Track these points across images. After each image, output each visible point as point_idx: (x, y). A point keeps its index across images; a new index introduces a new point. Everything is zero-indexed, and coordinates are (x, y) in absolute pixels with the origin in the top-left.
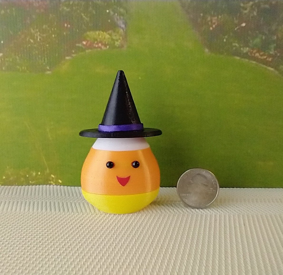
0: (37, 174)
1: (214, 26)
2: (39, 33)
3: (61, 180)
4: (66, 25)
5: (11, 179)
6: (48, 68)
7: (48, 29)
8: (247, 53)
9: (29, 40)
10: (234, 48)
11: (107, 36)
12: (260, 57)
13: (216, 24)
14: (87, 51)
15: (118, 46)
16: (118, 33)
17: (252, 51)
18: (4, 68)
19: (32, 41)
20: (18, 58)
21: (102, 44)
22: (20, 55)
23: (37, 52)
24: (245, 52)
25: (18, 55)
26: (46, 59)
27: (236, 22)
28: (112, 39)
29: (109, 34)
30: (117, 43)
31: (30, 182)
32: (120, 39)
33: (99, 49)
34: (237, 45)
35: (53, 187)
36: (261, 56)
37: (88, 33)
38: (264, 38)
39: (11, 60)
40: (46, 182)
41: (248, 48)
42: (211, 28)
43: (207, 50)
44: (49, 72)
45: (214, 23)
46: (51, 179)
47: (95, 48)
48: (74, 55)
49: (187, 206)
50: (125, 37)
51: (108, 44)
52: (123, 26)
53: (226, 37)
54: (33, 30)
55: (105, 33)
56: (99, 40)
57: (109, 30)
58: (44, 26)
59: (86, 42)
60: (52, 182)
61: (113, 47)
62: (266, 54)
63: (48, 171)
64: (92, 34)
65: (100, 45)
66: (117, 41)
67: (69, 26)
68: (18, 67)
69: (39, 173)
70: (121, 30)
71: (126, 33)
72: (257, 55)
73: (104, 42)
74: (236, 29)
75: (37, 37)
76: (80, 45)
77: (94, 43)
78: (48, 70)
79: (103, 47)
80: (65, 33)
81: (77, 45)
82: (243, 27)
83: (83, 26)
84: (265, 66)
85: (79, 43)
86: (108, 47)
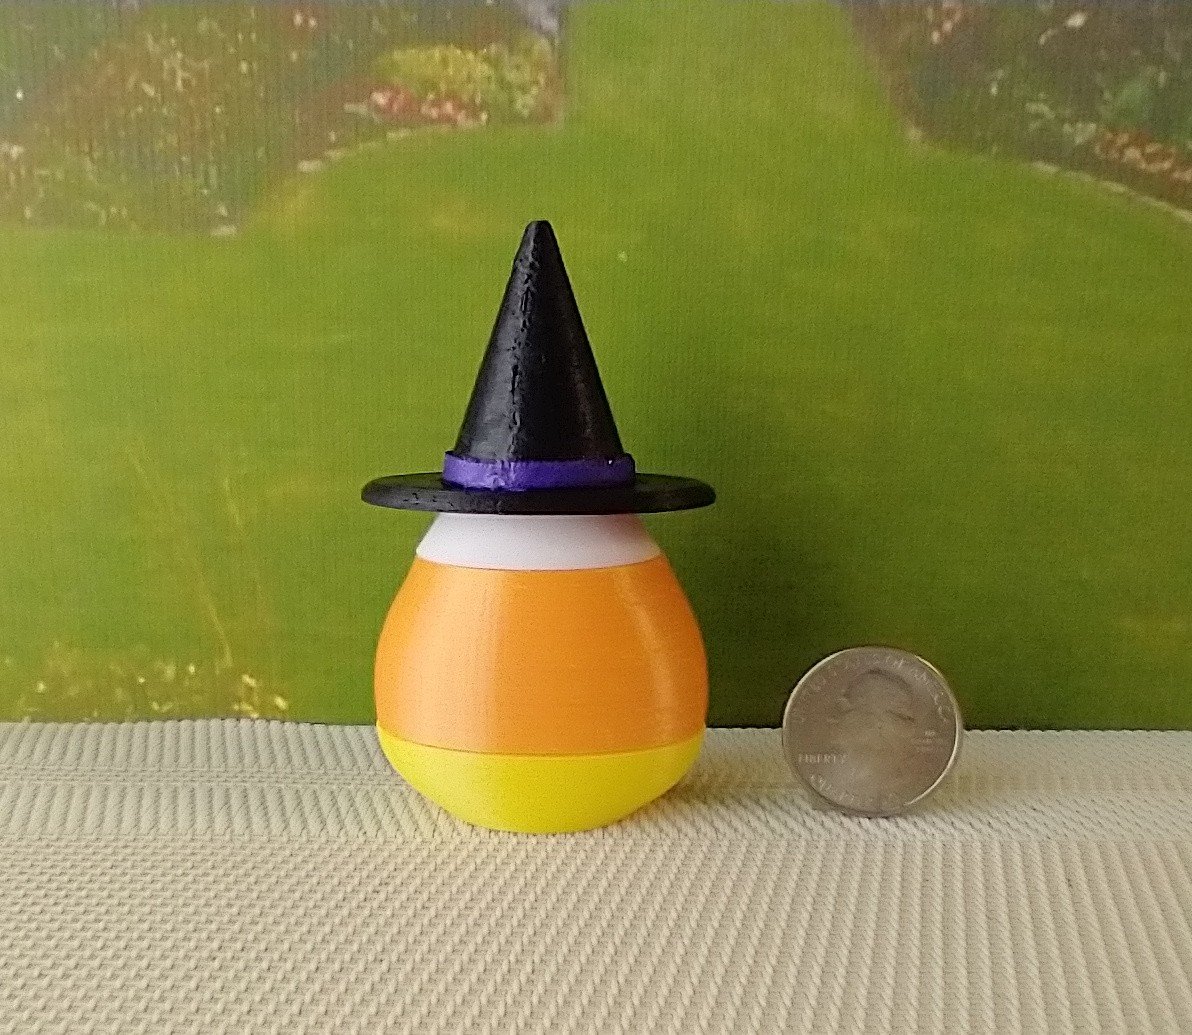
0: (181, 672)
1: (948, 26)
2: (179, 55)
3: (282, 695)
4: (298, 19)
5: (73, 691)
6: (223, 211)
7: (222, 35)
8: (1088, 147)
9: (136, 86)
10: (1034, 126)
11: (482, 69)
12: (1143, 166)
13: (958, 17)
14: (391, 135)
15: (526, 112)
16: (528, 52)
17: (1109, 136)
18: (28, 213)
19: (150, 91)
20: (89, 165)
21: (459, 106)
22: (96, 155)
23: (173, 140)
24: (1079, 140)
25: (90, 153)
26: (213, 171)
27: (1045, 7)
28: (503, 84)
29: (487, 59)
30: (524, 103)
31: (155, 706)
32: (536, 82)
33: (445, 129)
34: (1044, 109)
35: (251, 729)
36: (1150, 158)
37: (397, 55)
38: (1162, 77)
39: (60, 176)
40: (221, 705)
41: (1092, 126)
42: (936, 36)
43: (914, 134)
44: (226, 231)
45: (950, 14)
46: (241, 692)
47: (432, 121)
48: (335, 155)
49: (826, 804)
50: (559, 75)
51: (484, 106)
52: (551, 24)
53: (1000, 74)
54: (156, 40)
55: (470, 56)
56: (443, 87)
57: (488, 40)
58: (203, 26)
59: (389, 94)
60: (246, 707)
61: (507, 116)
62: (1173, 150)
63: (228, 660)
64: (415, 61)
65: (449, 107)
66: (524, 90)
67: (313, 23)
68: (92, 206)
69: (192, 669)
70: (542, 45)
71: (561, 54)
72: (1132, 153)
73: (465, 98)
74: (1042, 40)
75: (173, 73)
76: (362, 109)
77: (421, 100)
78: (223, 220)
79: (461, 117)
80: (294, 56)
81: (349, 107)
82: (1073, 31)
83: (375, 22)
84: (1163, 205)
85: (357, 100)
86: (484, 117)
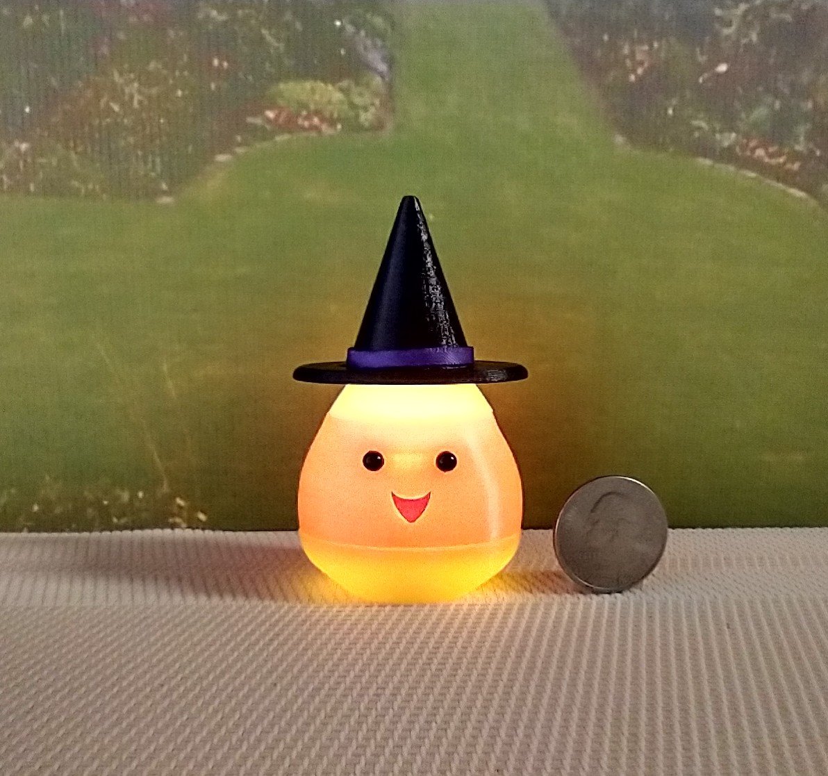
0: (133, 496)
1: (640, 71)
2: (136, 85)
3: (202, 512)
4: (216, 62)
5: (58, 510)
6: (164, 187)
7: (165, 72)
8: (730, 148)
9: (107, 104)
10: (697, 134)
11: (337, 96)
12: (767, 160)
13: (646, 65)
14: (278, 138)
15: (367, 124)
16: (368, 85)
17: (745, 141)
18: (32, 188)
19: (116, 108)
20: (73, 156)
21: (322, 120)
22: (80, 149)
23: (131, 140)
24: (726, 144)
25: (75, 146)
26: (158, 160)
27: (702, 59)
28: (353, 106)
29: (341, 90)
30: (366, 118)
31: (115, 520)
32: (373, 104)
33: (313, 134)
34: (703, 124)
35: (181, 534)
36: (771, 156)
37: (282, 86)
38: (777, 105)
39: (54, 162)
41: (734, 135)
42: (632, 78)
43: (620, 139)
44: (166, 200)
45: (641, 63)
46: (175, 510)
47: (303, 129)
48: (240, 150)
50: (389, 98)
51: (339, 120)
52: (383, 67)
53: (674, 101)
54: (121, 74)
55: (330, 87)
56: (312, 107)
57: (340, 79)
58: (152, 66)
59: (277, 112)
60: (178, 520)
61: (353, 126)
62: (786, 150)
63: (165, 489)
64: (296, 90)
65: (316, 120)
66: (366, 109)
67: (225, 64)
68: (75, 183)
69: (141, 494)
70: (377, 81)
71: (390, 86)
72: (760, 152)
73: (327, 114)
74: (701, 80)
75: (132, 97)
76: (258, 121)
77: (298, 115)
78: (165, 193)
79: (324, 127)
80: (213, 86)
81: (250, 120)
82: (719, 75)
83: (268, 64)
84: (780, 185)
85: (254, 115)
86: (339, 127)
